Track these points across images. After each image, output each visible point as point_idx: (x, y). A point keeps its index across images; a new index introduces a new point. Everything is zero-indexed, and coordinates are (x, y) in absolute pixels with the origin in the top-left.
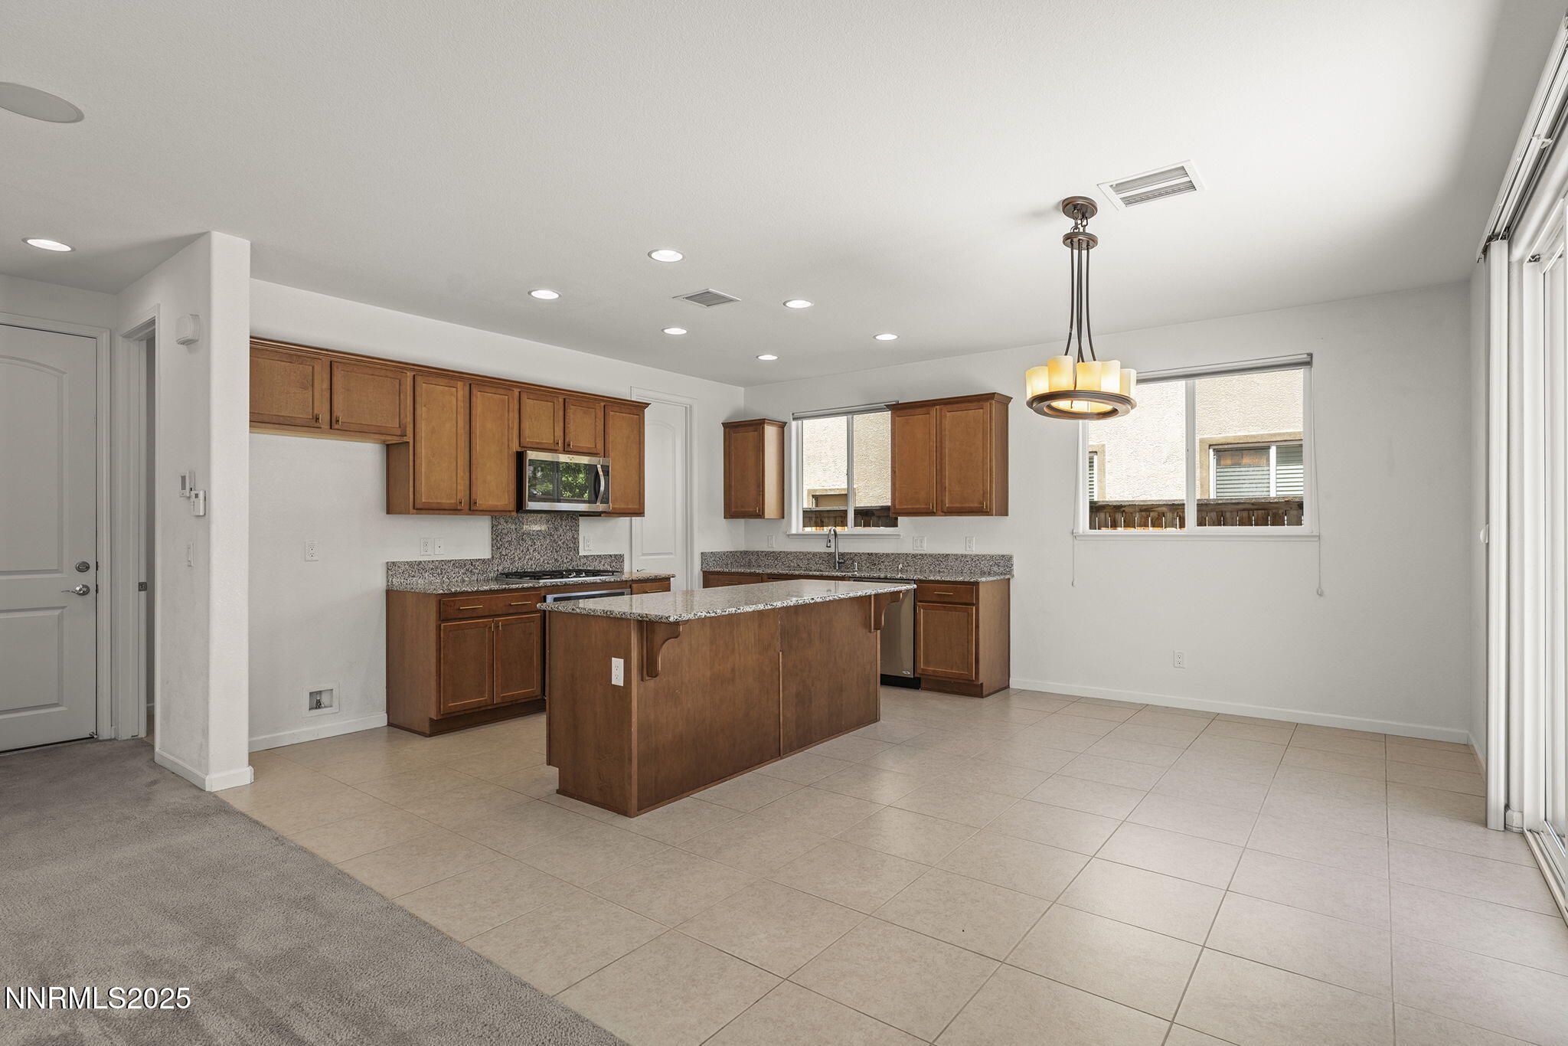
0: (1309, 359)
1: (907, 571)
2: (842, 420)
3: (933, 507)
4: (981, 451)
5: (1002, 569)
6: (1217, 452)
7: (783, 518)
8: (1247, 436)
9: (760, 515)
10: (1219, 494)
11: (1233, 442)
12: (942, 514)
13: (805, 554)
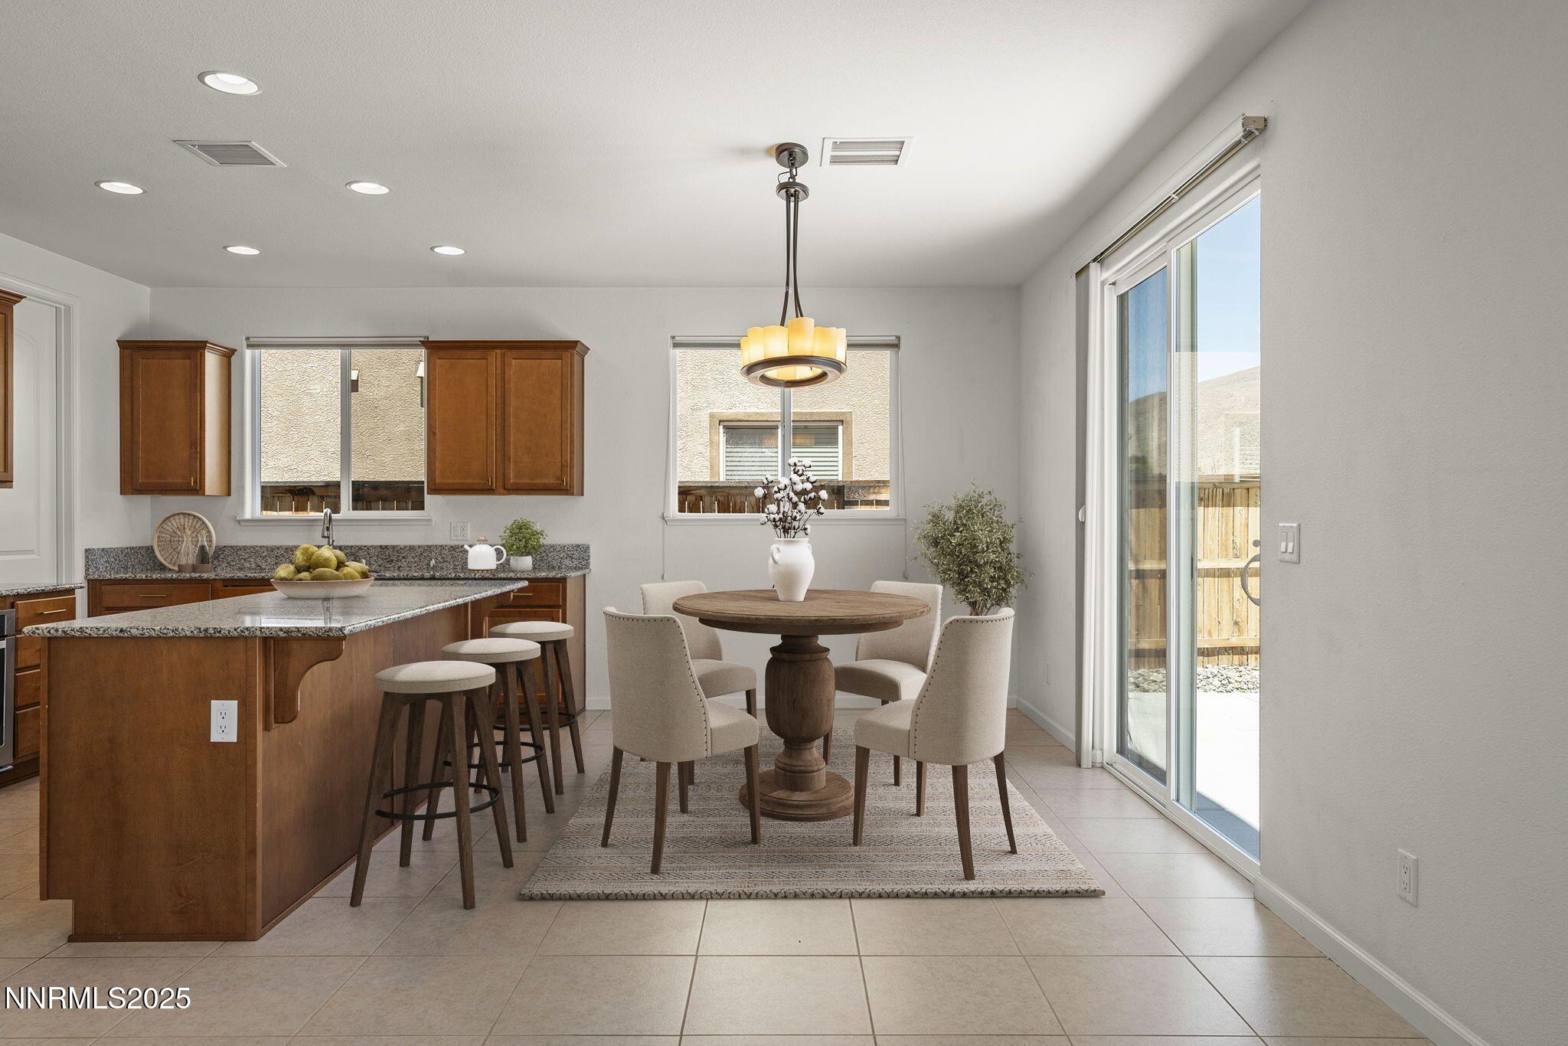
0: (896, 342)
1: (442, 569)
2: (337, 353)
3: (492, 483)
4: (559, 413)
5: (576, 562)
6: (728, 429)
7: (229, 494)
8: (757, 414)
9: (196, 488)
10: (728, 477)
11: (743, 418)
12: (504, 491)
13: (272, 549)
